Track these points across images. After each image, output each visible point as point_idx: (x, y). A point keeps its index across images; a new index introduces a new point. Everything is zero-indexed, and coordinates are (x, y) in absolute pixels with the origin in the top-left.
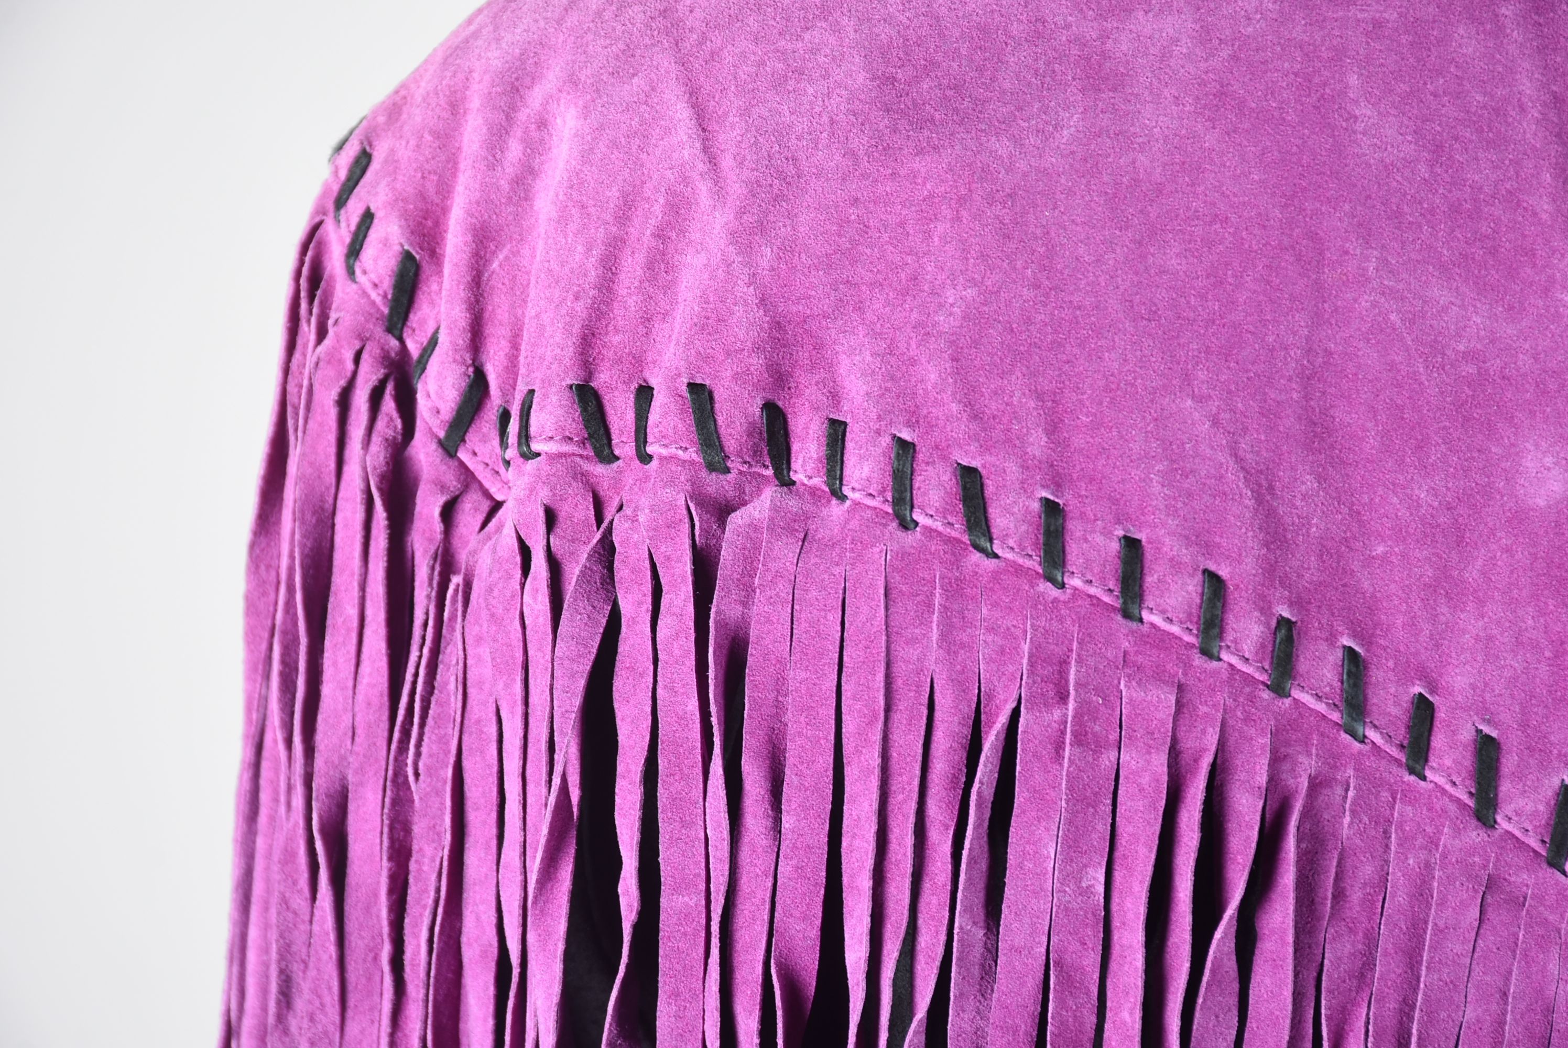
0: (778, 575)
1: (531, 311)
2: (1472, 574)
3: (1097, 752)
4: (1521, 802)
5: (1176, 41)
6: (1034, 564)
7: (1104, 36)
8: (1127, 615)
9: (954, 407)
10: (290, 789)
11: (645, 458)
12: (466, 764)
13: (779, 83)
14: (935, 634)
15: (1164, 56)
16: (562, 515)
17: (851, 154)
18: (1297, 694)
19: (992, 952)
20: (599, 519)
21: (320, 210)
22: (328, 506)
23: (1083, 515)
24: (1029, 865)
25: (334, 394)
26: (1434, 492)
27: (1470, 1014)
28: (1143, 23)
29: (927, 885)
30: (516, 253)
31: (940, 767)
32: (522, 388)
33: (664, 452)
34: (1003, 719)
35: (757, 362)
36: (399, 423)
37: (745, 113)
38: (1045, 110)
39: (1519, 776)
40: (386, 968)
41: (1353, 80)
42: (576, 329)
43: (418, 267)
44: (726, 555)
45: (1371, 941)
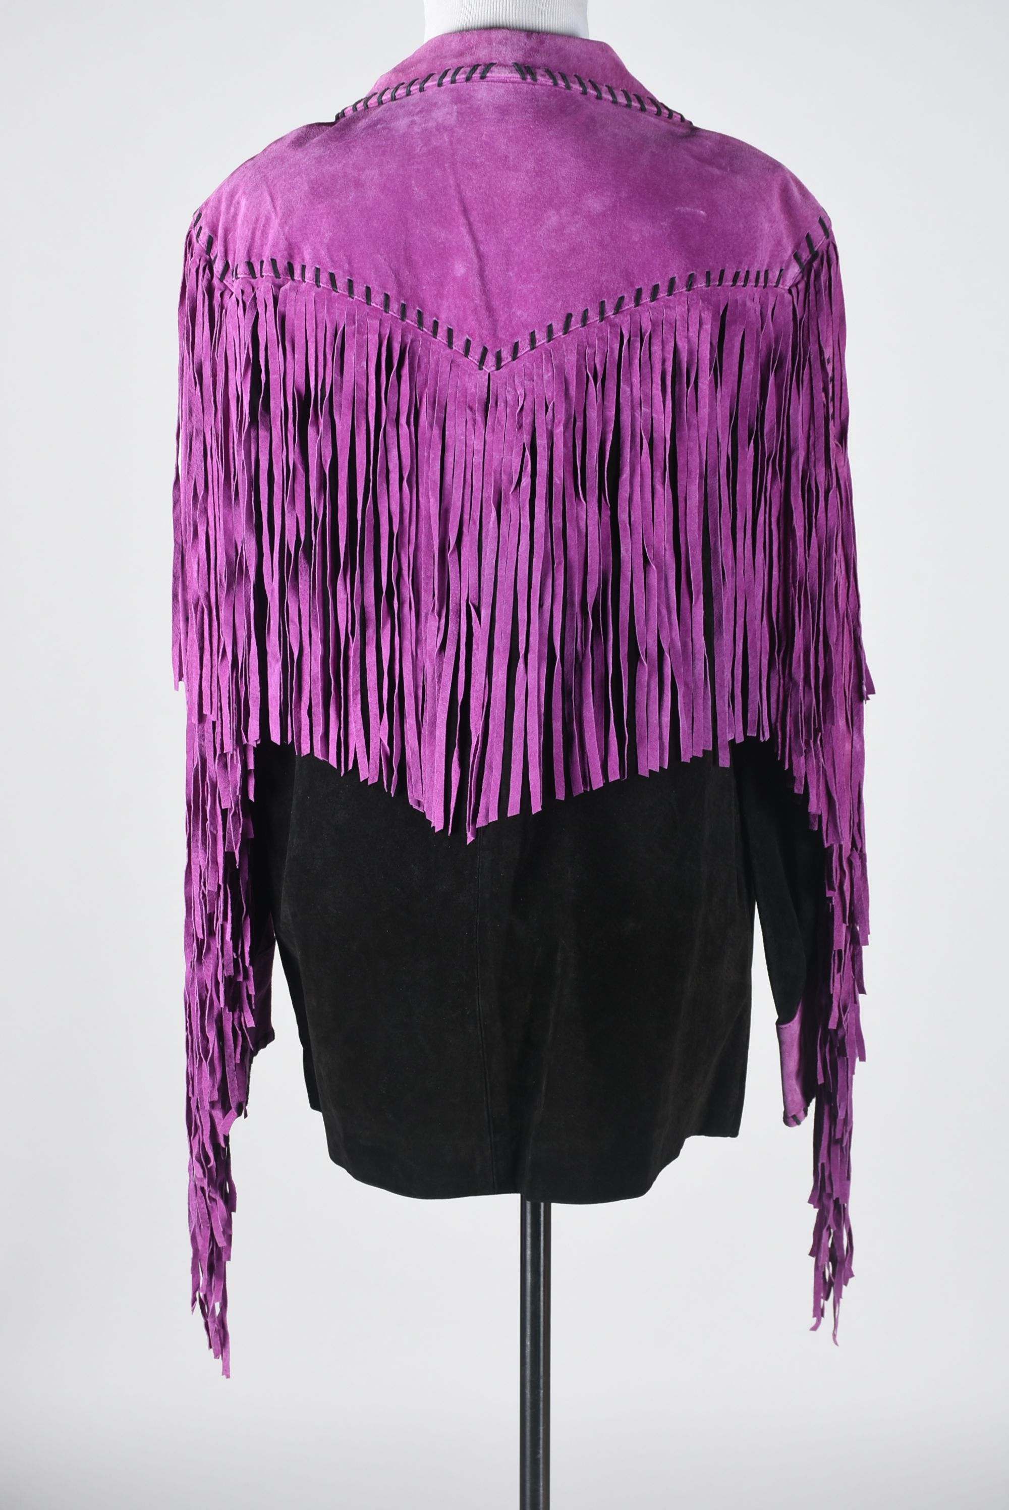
0: (291, 300)
1: (237, 246)
2: (445, 292)
3: (363, 336)
4: (458, 343)
5: (374, 175)
6: (347, 293)
7: (359, 175)
8: (368, 304)
9: (328, 260)
10: (189, 365)
11: (262, 276)
12: (228, 352)
13: (289, 190)
14: (326, 311)
15: (372, 179)
16: (245, 291)
17: (305, 205)
18: (407, 320)
19: (342, 382)
20: (253, 291)
21: (191, 228)
22: (195, 296)
23: (357, 282)
24: (349, 362)
25: (195, 269)
26: (435, 274)
27: (449, 392)
28: (367, 172)
29: (327, 368)
30: (234, 234)
31: (328, 341)
32: (236, 264)
33: (266, 274)
34: (341, 329)
35: (286, 253)
36: (210, 275)
37: (282, 197)
38: (346, 192)
39: (457, 337)
40: (213, 403)
41: (413, 182)
42: (247, 249)
43: (212, 239)
44: (280, 296)
45: (427, 376)
